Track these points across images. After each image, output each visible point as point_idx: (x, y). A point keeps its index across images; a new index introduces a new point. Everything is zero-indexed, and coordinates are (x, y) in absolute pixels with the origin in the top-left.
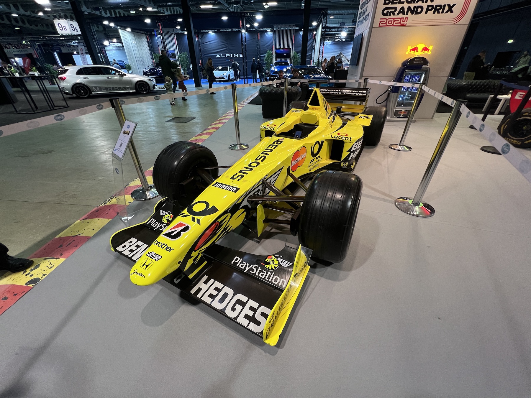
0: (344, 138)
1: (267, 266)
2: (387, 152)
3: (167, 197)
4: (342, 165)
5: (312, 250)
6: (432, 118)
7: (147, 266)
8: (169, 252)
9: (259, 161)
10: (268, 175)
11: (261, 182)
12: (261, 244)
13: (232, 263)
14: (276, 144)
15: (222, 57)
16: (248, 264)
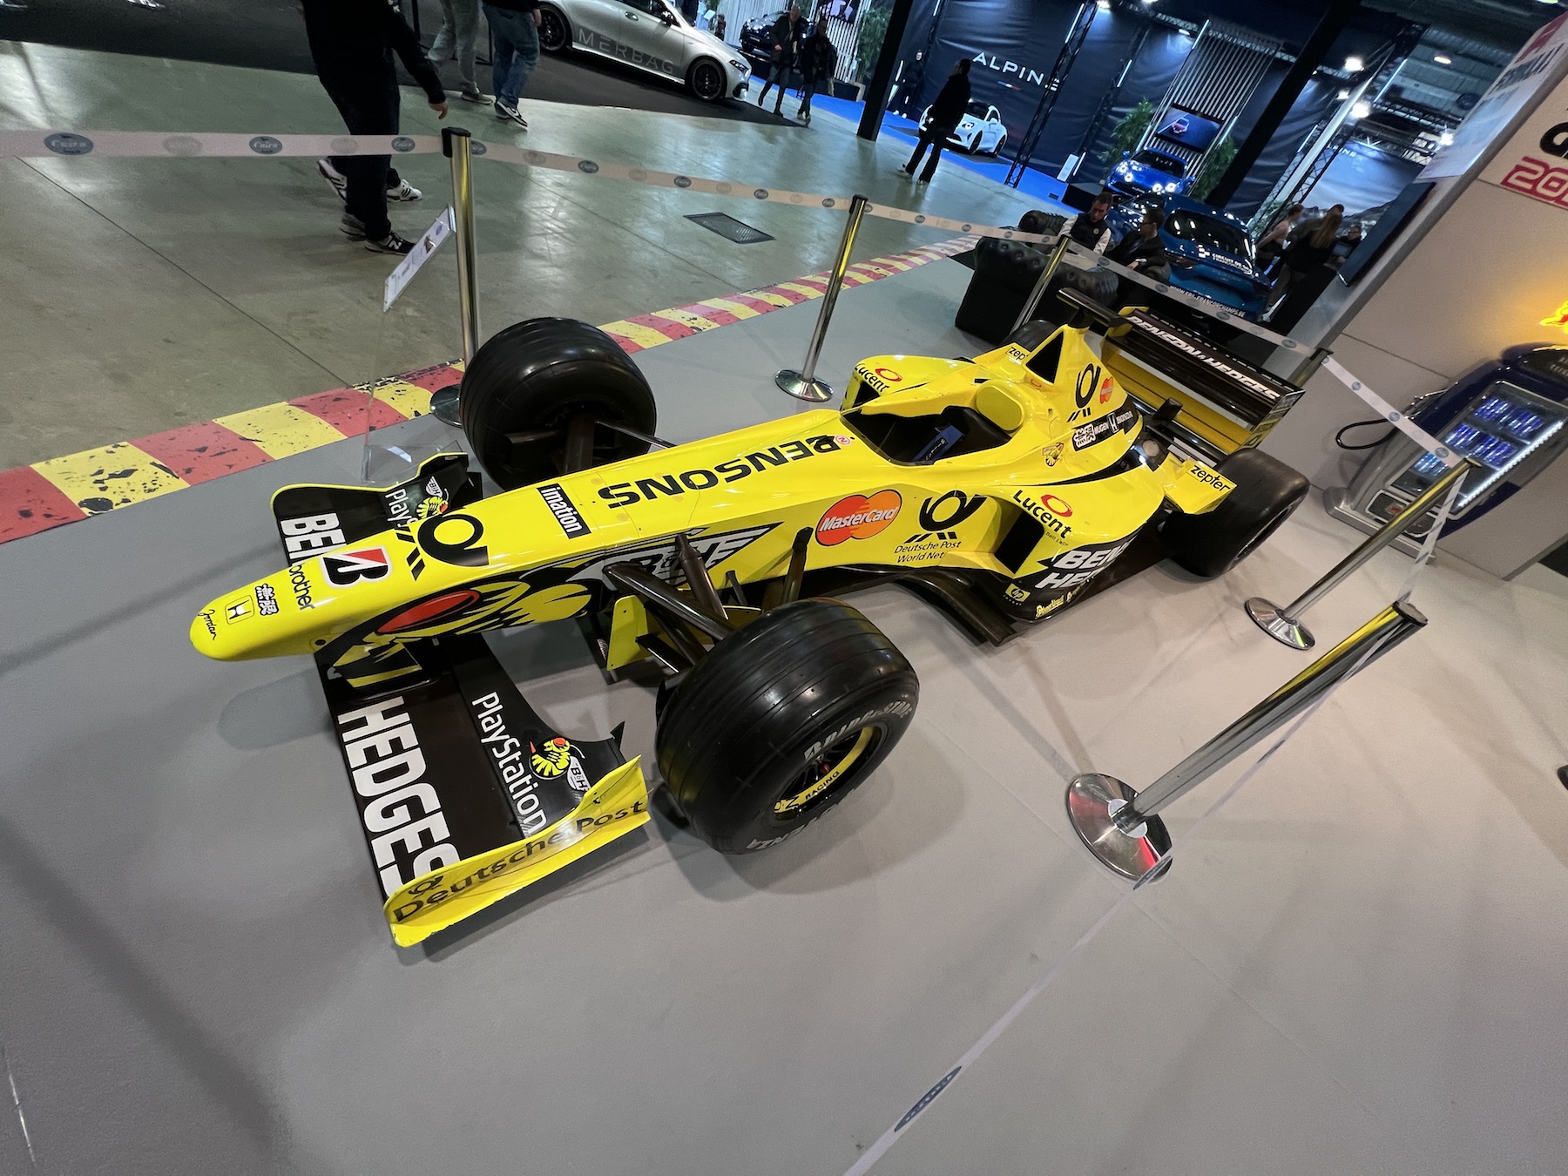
0: (1050, 518)
1: (538, 759)
2: (1221, 615)
3: (464, 454)
6: (1508, 578)
7: (236, 616)
8: (301, 609)
9: (721, 476)
10: (705, 529)
11: (673, 540)
13: (474, 703)
14: (811, 448)
15: (992, 66)
16: (503, 727)
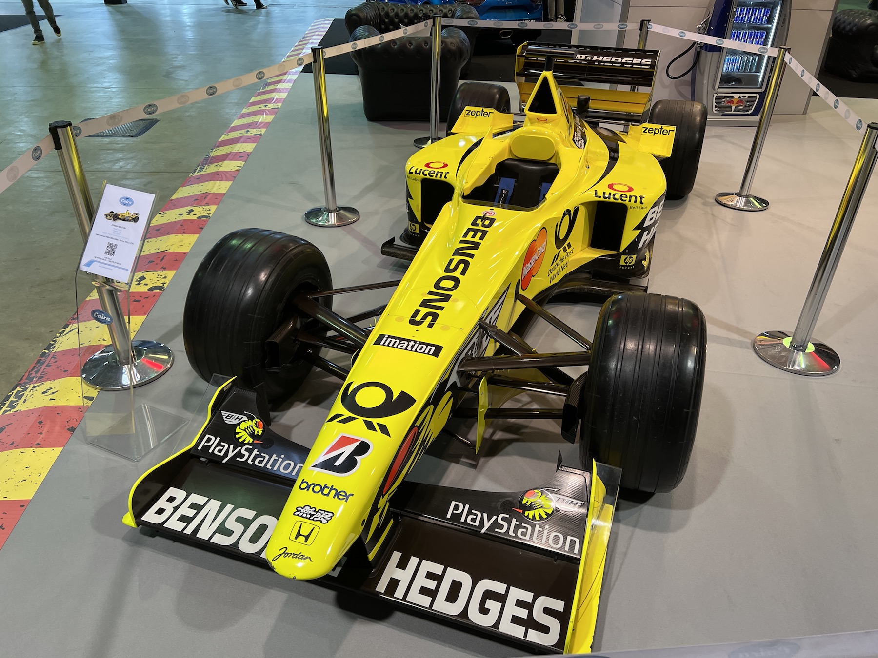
0: (626, 197)
1: (530, 513)
3: (234, 378)
4: (622, 263)
5: (621, 470)
6: (805, 113)
7: (307, 538)
9: (457, 274)
11: (478, 327)
12: (480, 471)
13: (449, 516)
14: (481, 228)
16: (485, 515)
